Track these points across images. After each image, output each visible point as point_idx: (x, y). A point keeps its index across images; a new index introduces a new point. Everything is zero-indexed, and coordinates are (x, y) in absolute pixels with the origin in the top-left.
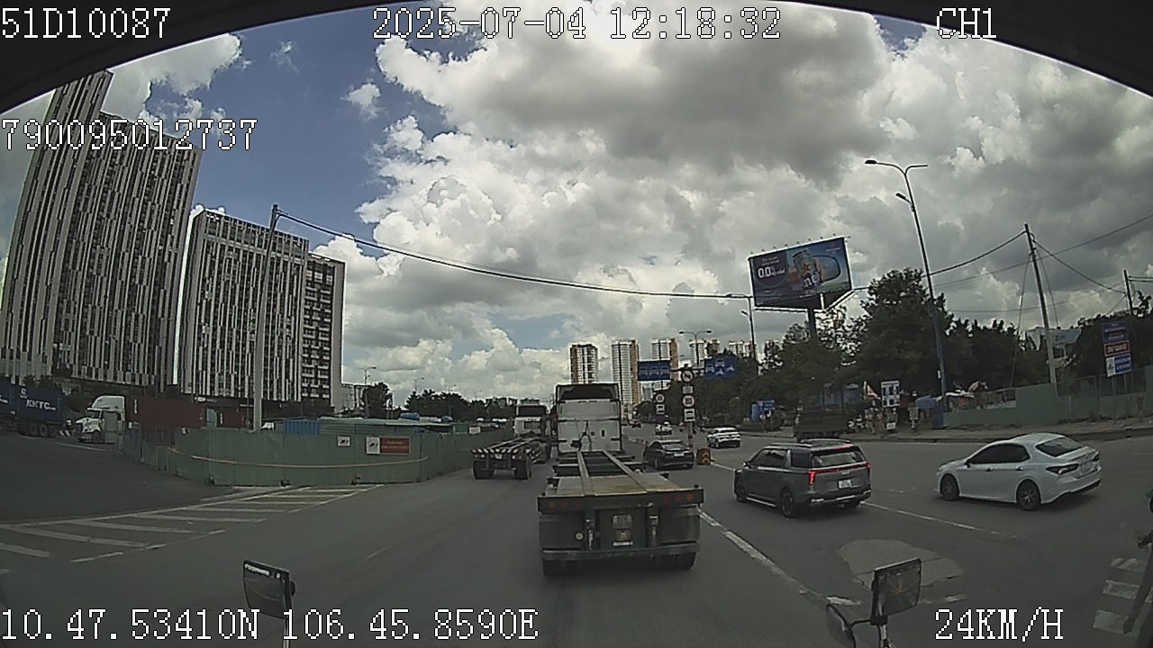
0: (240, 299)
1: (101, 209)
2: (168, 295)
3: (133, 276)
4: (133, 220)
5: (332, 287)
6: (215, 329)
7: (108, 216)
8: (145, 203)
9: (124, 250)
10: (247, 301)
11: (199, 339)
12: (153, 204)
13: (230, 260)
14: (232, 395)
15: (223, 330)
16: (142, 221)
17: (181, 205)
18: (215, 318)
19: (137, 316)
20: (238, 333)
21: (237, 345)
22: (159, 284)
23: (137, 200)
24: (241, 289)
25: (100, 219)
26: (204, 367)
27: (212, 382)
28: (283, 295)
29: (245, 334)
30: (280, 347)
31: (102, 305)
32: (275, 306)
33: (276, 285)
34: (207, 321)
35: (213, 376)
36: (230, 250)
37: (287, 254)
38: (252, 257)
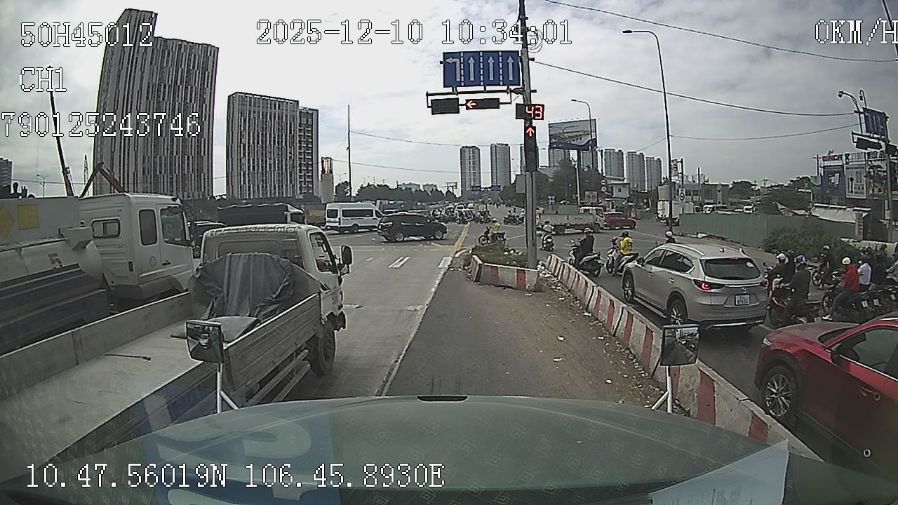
0: (262, 141)
1: (158, 96)
2: (206, 141)
4: (180, 99)
5: (312, 125)
6: (249, 160)
7: (163, 99)
8: (186, 88)
10: (266, 141)
11: (241, 167)
12: (192, 87)
13: (255, 118)
14: (261, 196)
15: (254, 160)
16: (186, 99)
17: (209, 85)
18: (249, 154)
19: (188, 157)
20: (262, 160)
21: (262, 167)
23: (181, 86)
24: (262, 134)
26: (245, 183)
27: (249, 190)
28: (286, 135)
29: (266, 161)
30: (286, 165)
31: (166, 154)
32: (282, 142)
33: (282, 129)
34: (244, 155)
35: (249, 187)
36: (254, 112)
37: (287, 110)
38: (267, 115)
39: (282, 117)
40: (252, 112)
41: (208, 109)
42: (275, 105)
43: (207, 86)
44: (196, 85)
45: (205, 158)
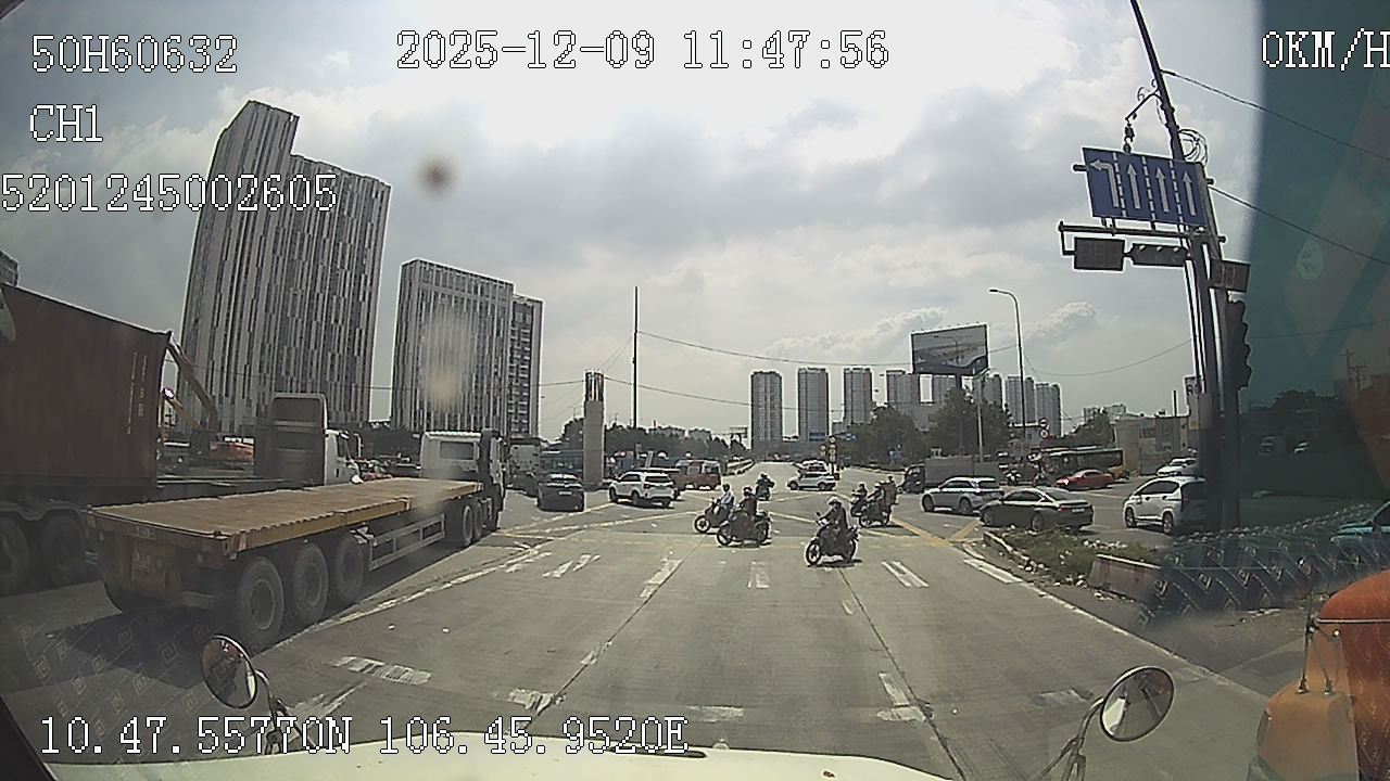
1: (292, 251)
2: (364, 333)
3: (328, 317)
4: (325, 261)
5: (532, 326)
7: (300, 258)
8: (336, 244)
9: (318, 291)
12: (345, 244)
13: (443, 306)
16: (334, 262)
17: (373, 244)
19: (333, 356)
22: (355, 323)
23: (328, 241)
25: (291, 261)
28: (491, 338)
30: (489, 385)
31: (298, 345)
32: (484, 348)
33: (485, 328)
36: (443, 296)
37: (494, 298)
38: (462, 303)
39: (487, 308)
40: (440, 296)
41: (369, 282)
42: (476, 288)
43: (370, 247)
44: (352, 241)
45: (360, 361)
